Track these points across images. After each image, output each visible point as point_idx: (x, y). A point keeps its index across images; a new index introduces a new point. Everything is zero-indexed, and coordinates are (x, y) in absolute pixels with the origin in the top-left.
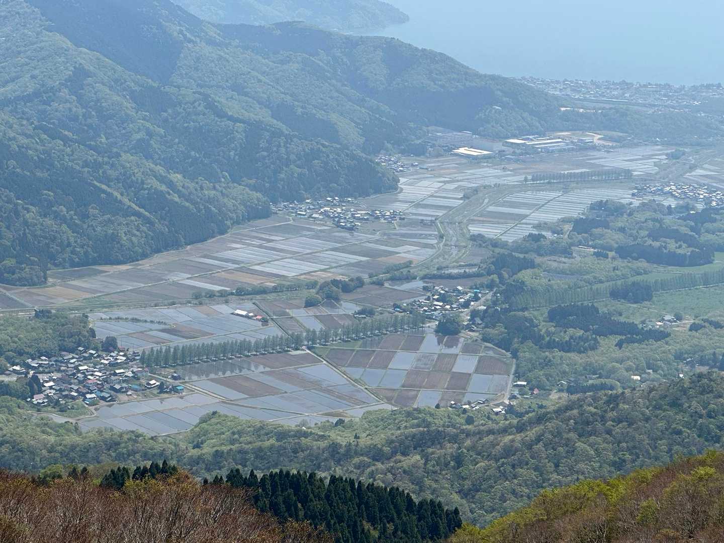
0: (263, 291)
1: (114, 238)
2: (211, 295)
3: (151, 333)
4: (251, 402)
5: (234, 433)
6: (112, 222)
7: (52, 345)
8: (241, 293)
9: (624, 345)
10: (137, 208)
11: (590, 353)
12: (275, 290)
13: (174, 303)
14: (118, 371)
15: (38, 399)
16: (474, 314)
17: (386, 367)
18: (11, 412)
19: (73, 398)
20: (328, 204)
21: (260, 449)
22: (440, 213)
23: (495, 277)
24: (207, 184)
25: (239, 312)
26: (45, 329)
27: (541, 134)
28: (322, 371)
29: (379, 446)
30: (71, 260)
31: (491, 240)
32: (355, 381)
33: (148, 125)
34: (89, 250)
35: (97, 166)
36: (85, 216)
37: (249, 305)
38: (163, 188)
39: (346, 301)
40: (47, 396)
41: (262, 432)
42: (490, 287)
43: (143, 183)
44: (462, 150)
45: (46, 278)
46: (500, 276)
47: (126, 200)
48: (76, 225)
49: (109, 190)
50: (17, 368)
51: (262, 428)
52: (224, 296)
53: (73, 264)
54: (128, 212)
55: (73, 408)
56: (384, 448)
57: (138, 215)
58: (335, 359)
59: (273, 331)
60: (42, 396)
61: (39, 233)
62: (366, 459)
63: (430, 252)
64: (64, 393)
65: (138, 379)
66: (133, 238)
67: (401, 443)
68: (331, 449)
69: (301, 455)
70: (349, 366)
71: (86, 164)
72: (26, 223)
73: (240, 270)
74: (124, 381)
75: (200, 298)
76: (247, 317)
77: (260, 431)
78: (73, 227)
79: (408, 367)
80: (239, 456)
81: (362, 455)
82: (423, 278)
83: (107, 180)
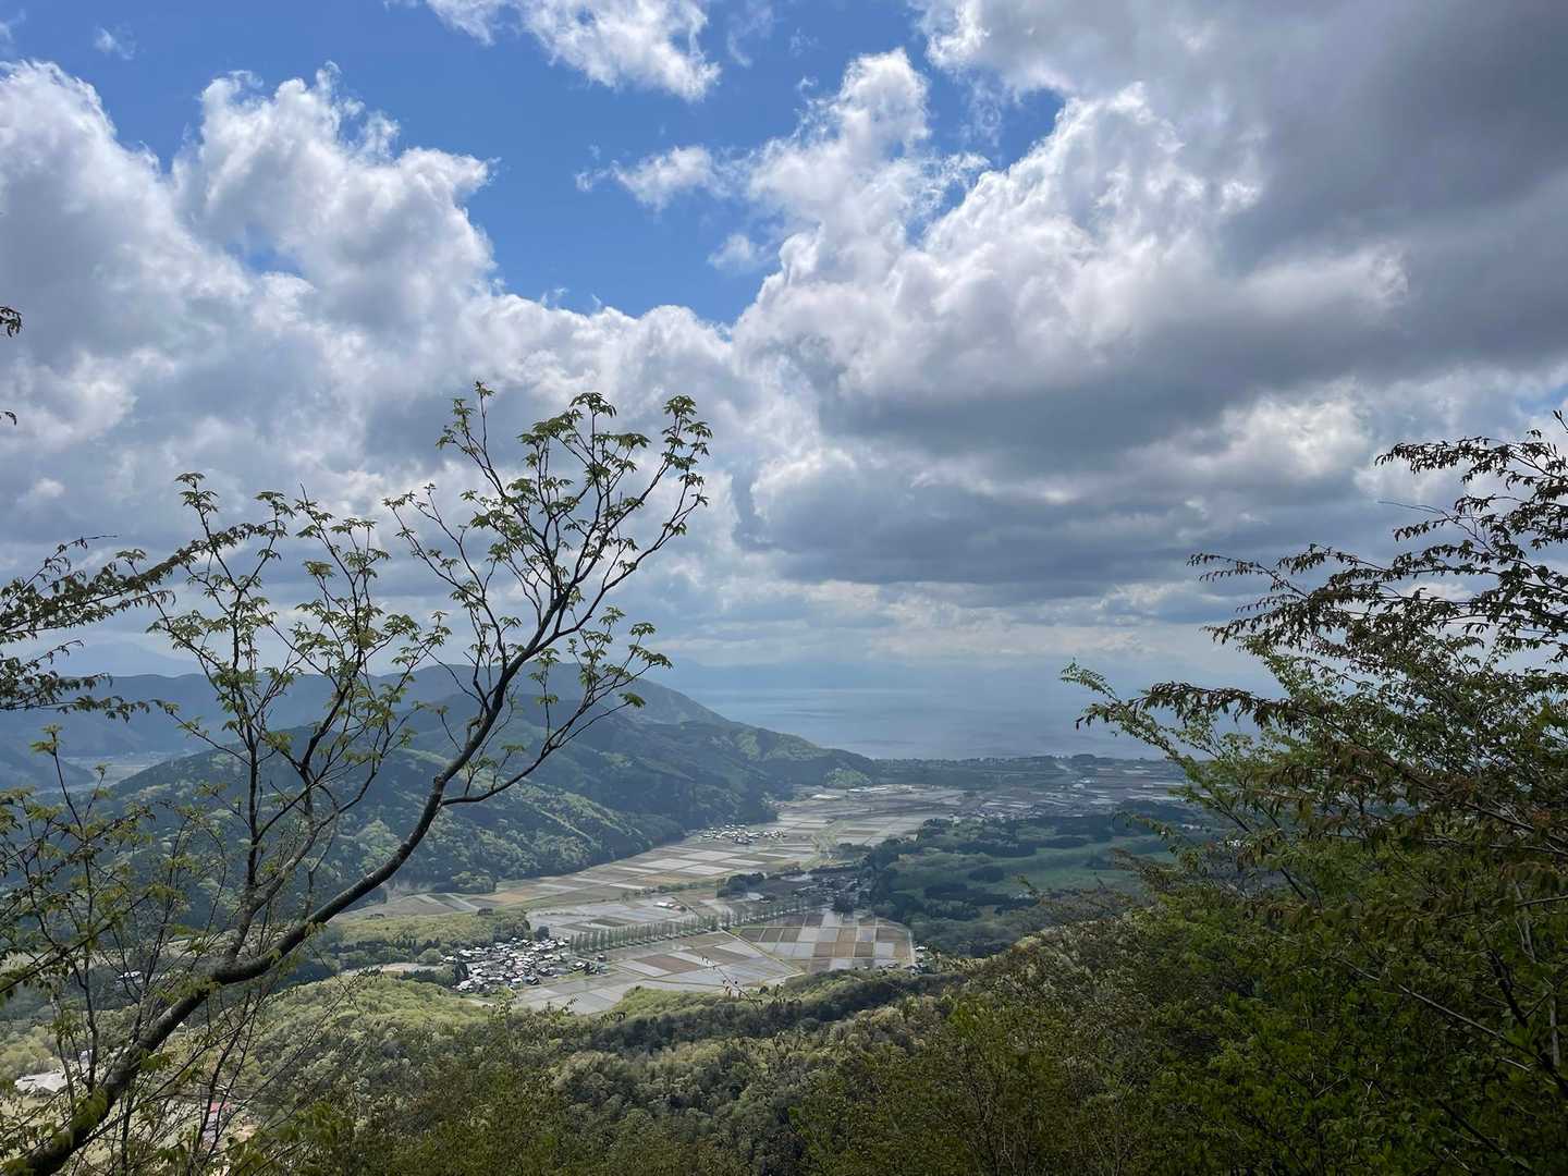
0: (680, 888)
1: (557, 853)
2: (637, 894)
3: (583, 925)
4: (674, 978)
5: (657, 1006)
6: (553, 840)
7: (488, 936)
8: (663, 890)
9: (1004, 912)
10: (576, 830)
11: (976, 920)
12: (691, 887)
13: (604, 901)
14: (546, 957)
15: (464, 984)
16: (862, 894)
17: (795, 941)
18: (429, 999)
19: (499, 983)
20: (726, 829)
21: (689, 1015)
22: (812, 832)
23: (870, 868)
24: (633, 814)
25: (660, 904)
26: (483, 923)
27: (871, 786)
28: (739, 947)
29: (827, 1003)
30: (518, 873)
31: (856, 846)
32: (770, 954)
33: (588, 776)
34: (535, 864)
35: (545, 801)
36: (532, 838)
37: (670, 899)
38: (599, 816)
39: (751, 891)
40: (473, 983)
41: (688, 1002)
42: (868, 875)
43: (582, 812)
44: (818, 796)
45: (494, 886)
46: (874, 868)
47: (567, 825)
48: (526, 845)
49: (554, 818)
50: (450, 958)
51: (687, 997)
52: (648, 894)
53: (521, 877)
54: (568, 834)
55: (496, 993)
56: (832, 1005)
57: (578, 836)
58: (749, 937)
59: (690, 916)
60: (468, 982)
61: (492, 851)
62: (813, 1019)
63: (812, 856)
64: (490, 979)
65: (566, 962)
66: (573, 854)
67: (852, 997)
68: (770, 1011)
69: (736, 1020)
70: (763, 941)
71: (537, 800)
72: (482, 843)
73: (661, 874)
74: (552, 965)
75: (626, 896)
76: (666, 907)
77: (685, 1000)
78: (522, 845)
79: (814, 940)
80: (664, 1027)
81: (807, 1015)
82: (811, 873)
83: (553, 811)
